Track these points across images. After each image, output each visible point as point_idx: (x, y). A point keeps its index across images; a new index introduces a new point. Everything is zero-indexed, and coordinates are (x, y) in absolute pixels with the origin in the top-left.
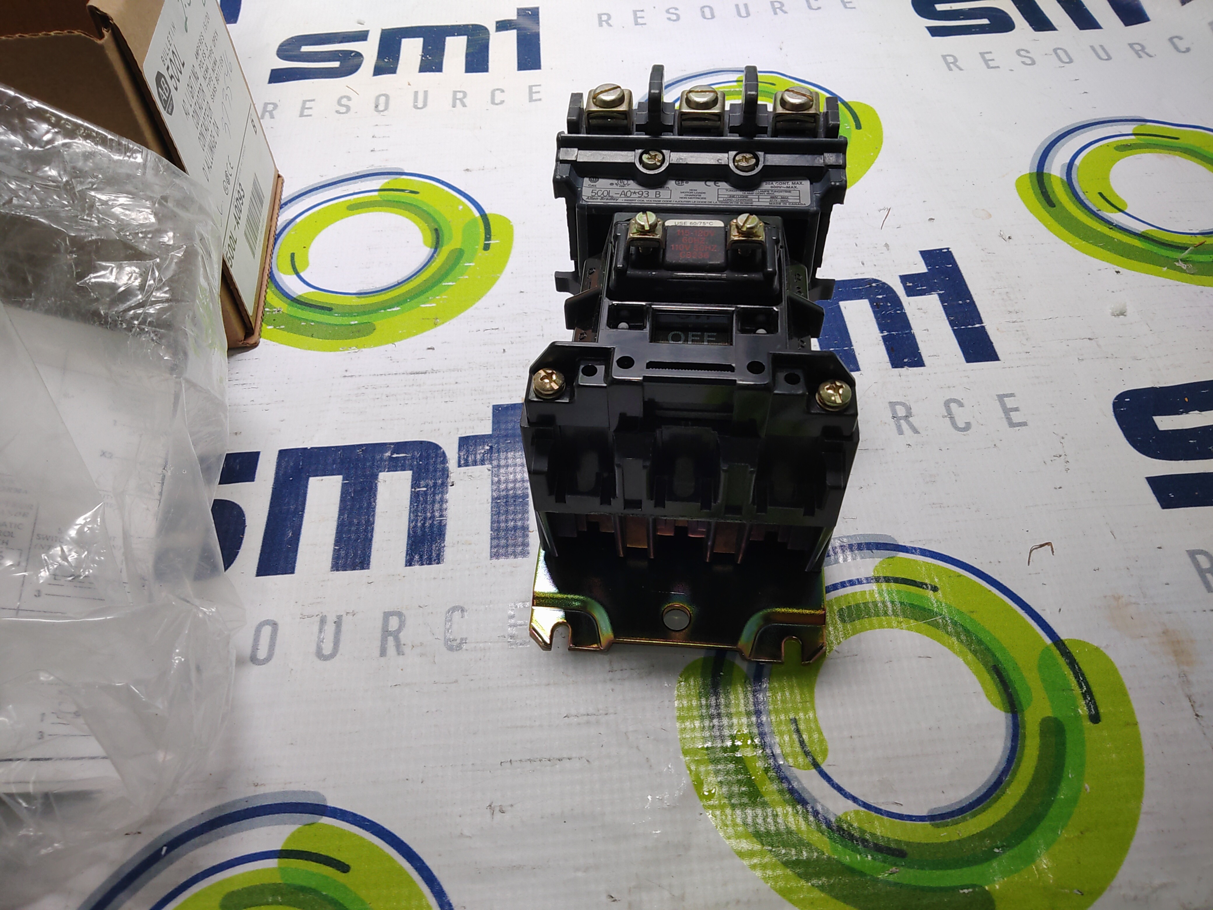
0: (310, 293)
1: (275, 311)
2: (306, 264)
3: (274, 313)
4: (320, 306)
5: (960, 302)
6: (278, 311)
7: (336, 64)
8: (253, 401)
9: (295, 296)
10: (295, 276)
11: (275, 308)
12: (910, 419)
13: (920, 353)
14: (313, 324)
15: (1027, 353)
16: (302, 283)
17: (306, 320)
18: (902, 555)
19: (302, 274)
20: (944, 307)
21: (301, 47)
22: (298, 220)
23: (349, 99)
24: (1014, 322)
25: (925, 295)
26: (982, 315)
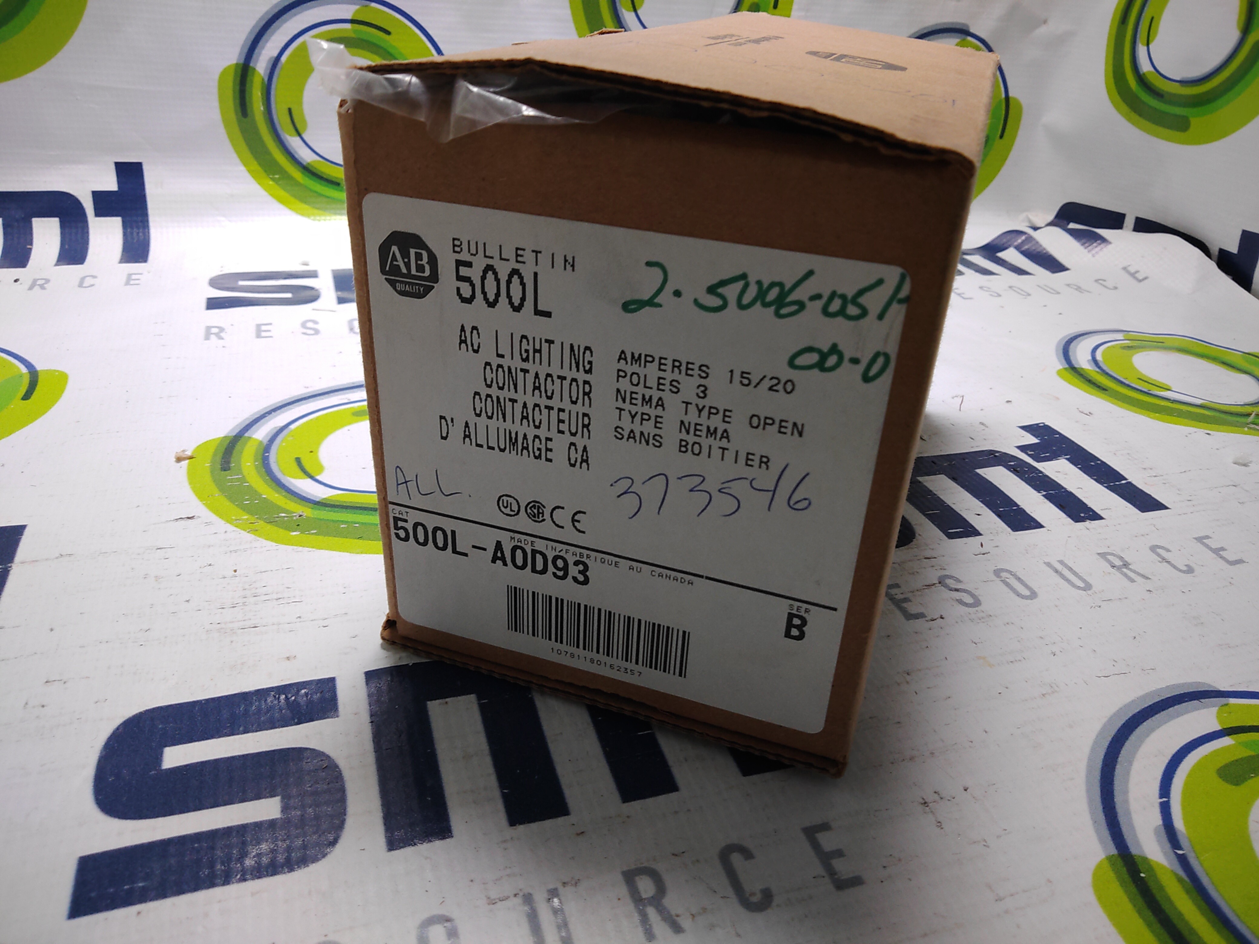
0: (338, 495)
1: (295, 516)
2: (321, 469)
3: (295, 518)
4: (359, 507)
5: (1092, 463)
6: (300, 516)
7: (289, 295)
8: (300, 617)
9: (318, 500)
10: (309, 480)
11: (295, 513)
12: (1130, 567)
13: (1090, 508)
14: (357, 525)
15: (1189, 500)
16: (322, 486)
17: (343, 522)
18: (1232, 701)
19: (318, 478)
20: (1080, 468)
21: (237, 281)
22: (293, 427)
23: (315, 322)
24: (1155, 476)
25: (1052, 460)
26: (1122, 472)
